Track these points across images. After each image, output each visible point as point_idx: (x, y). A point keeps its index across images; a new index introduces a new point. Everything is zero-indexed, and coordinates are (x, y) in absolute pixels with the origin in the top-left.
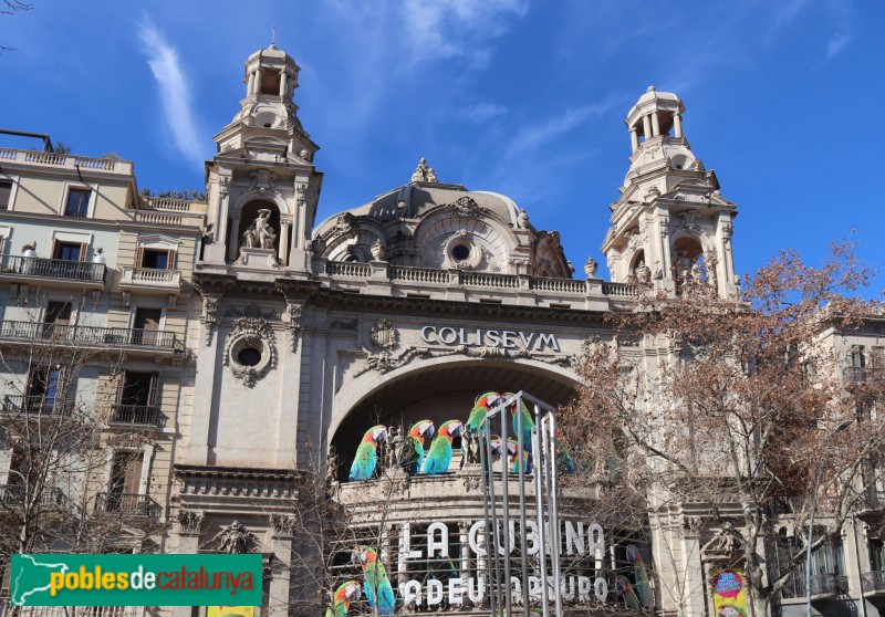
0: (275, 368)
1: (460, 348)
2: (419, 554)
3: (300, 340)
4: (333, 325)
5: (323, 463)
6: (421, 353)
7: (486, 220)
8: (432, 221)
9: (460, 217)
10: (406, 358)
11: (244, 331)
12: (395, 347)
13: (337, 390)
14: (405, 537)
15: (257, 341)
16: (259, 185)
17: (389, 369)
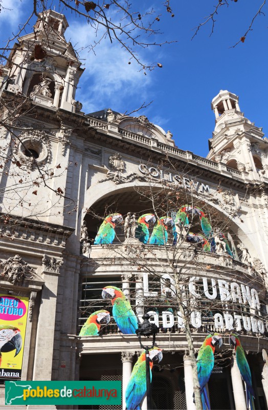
0: (50, 163)
1: (161, 180)
2: (155, 294)
3: (68, 150)
4: (86, 150)
5: (79, 230)
6: (140, 177)
7: (153, 130)
8: (126, 123)
9: (140, 126)
10: (131, 178)
11: (30, 136)
12: (124, 171)
13: (88, 188)
15: (39, 144)
16: (45, 65)
17: (121, 182)
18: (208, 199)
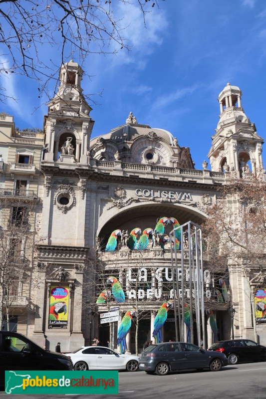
0: (75, 206)
1: (151, 198)
2: (135, 280)
3: (86, 194)
4: (99, 188)
5: (95, 244)
6: (135, 200)
7: (160, 142)
8: (138, 142)
9: (150, 140)
10: (129, 202)
11: (62, 190)
12: (125, 197)
13: (101, 215)
14: (129, 274)
15: (68, 194)
16: (67, 126)
17: (122, 207)
18: (188, 204)
